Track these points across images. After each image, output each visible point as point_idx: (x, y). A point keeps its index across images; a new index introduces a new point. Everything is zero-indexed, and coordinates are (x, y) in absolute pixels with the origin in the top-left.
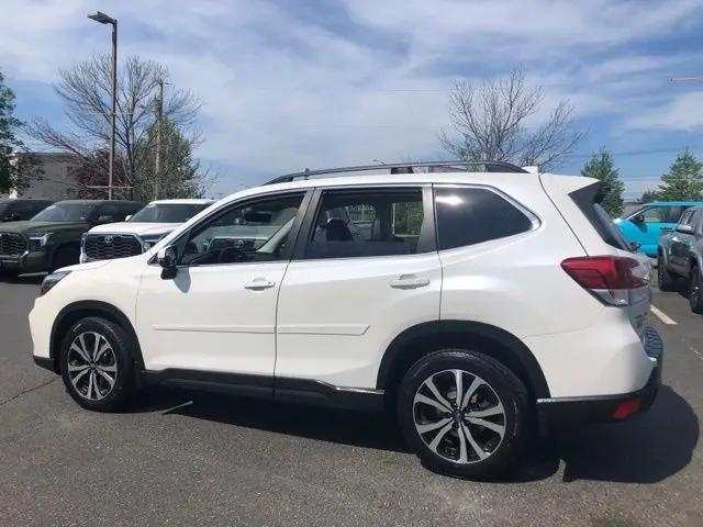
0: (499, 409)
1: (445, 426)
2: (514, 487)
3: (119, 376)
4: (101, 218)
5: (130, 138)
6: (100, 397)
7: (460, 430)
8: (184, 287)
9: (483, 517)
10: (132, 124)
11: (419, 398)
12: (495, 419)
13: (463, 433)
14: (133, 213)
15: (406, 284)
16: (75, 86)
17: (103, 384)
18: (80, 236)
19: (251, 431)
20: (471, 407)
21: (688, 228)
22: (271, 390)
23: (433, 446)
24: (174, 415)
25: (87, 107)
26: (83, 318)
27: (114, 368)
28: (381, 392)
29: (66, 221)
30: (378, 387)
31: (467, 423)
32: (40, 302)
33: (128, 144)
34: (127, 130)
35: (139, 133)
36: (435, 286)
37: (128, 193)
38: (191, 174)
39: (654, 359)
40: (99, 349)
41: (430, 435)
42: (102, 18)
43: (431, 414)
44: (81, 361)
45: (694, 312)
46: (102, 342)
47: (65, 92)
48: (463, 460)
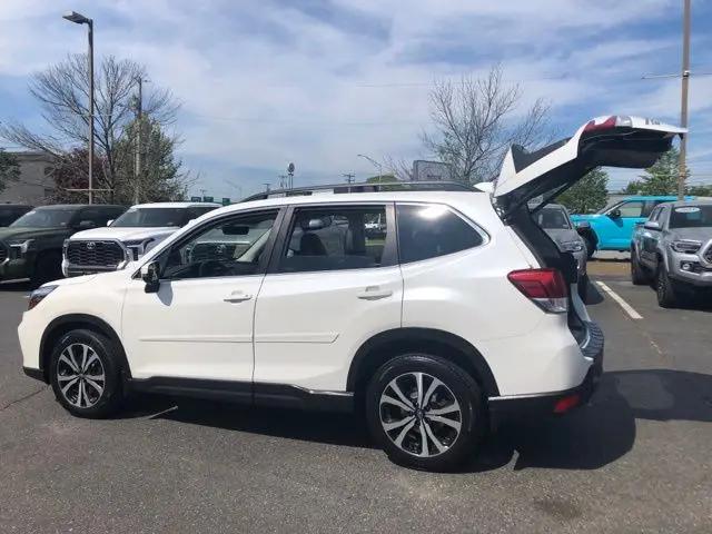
0: (455, 407)
1: (408, 423)
2: (470, 476)
3: (107, 385)
4: (83, 223)
5: (110, 139)
6: (89, 405)
7: (421, 427)
8: (167, 299)
9: (439, 503)
10: (110, 125)
11: (385, 399)
12: (452, 416)
13: (425, 430)
14: (114, 217)
15: (371, 295)
16: (51, 88)
17: (92, 392)
18: (62, 242)
19: (233, 433)
20: (431, 405)
21: (656, 224)
22: (250, 394)
23: (398, 442)
24: (160, 420)
25: (65, 108)
26: (70, 331)
27: (102, 377)
28: (351, 394)
29: (46, 227)
30: (348, 390)
31: (427, 420)
32: (28, 316)
33: (107, 146)
34: (106, 131)
35: (119, 134)
36: (397, 297)
37: (109, 195)
38: (173, 173)
39: (591, 359)
40: (87, 360)
41: (395, 432)
42: (77, 19)
43: (396, 413)
44: (70, 372)
45: (661, 305)
46: (90, 353)
47: (41, 94)
48: (425, 453)
